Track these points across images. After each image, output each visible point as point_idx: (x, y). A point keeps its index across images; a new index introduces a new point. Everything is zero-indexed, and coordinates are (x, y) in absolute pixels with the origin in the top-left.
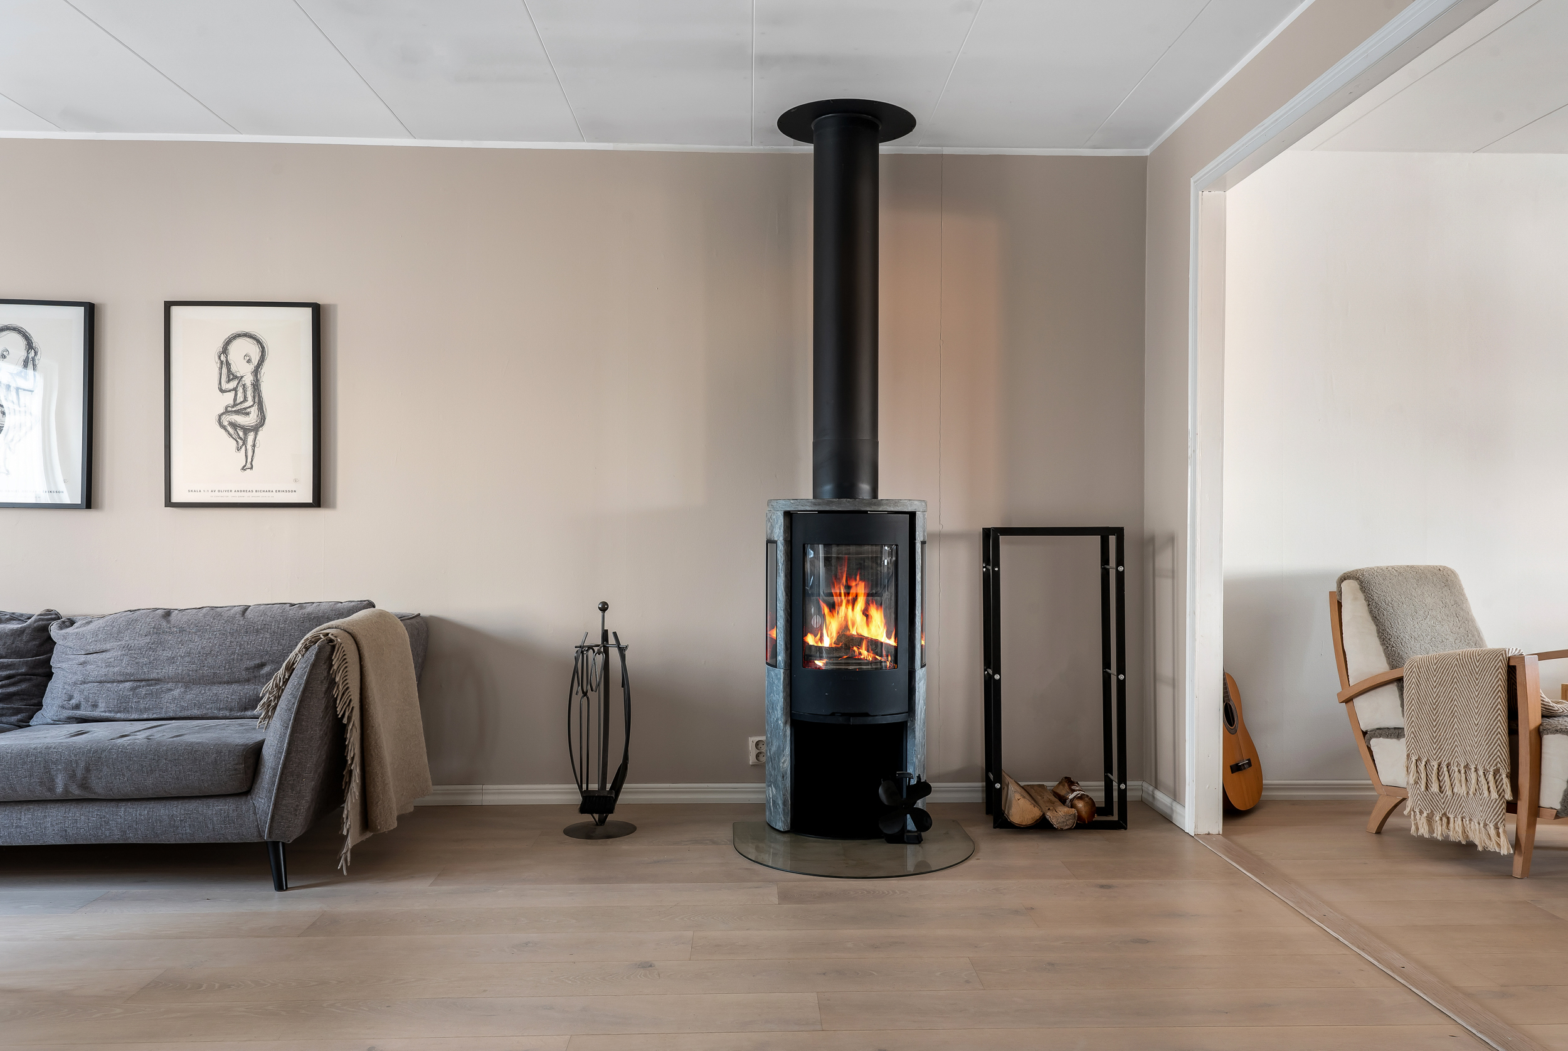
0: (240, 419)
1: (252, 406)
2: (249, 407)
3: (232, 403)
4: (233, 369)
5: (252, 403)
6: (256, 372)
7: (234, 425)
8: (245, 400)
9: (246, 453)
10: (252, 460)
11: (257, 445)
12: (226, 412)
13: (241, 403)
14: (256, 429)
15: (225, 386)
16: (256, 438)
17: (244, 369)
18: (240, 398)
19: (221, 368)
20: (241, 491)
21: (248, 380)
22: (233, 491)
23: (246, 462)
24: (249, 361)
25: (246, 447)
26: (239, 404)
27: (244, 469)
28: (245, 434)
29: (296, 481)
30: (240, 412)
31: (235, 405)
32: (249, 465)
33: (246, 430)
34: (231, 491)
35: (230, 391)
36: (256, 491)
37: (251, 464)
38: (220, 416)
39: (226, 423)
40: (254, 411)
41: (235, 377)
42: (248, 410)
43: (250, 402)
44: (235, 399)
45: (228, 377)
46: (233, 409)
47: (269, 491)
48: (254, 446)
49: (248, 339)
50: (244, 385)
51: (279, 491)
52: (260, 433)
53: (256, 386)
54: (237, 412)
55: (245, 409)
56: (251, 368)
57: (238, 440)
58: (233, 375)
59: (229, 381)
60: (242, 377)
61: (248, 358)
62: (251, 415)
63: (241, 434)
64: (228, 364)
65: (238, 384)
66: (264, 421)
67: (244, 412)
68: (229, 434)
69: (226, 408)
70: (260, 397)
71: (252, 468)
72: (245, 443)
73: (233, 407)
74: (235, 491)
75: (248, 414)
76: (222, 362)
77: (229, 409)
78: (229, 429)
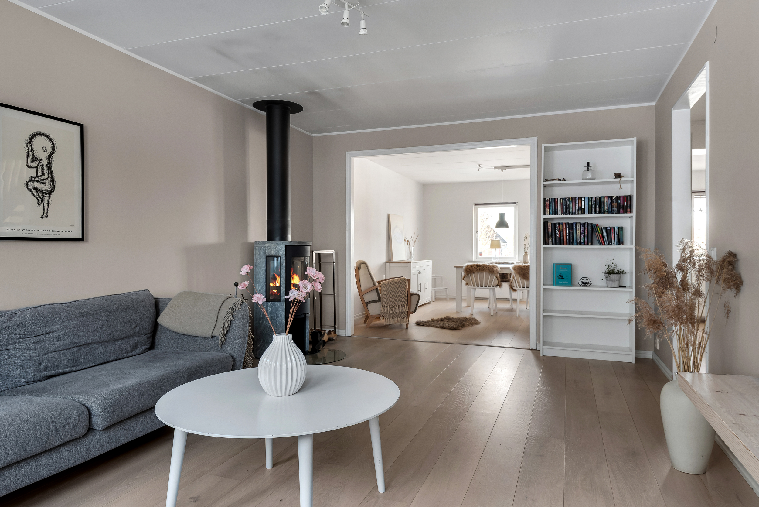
0: (40, 186)
1: (47, 179)
2: (46, 179)
3: (35, 175)
4: (36, 154)
5: (47, 177)
6: (49, 158)
7: (36, 189)
8: (43, 175)
9: (43, 207)
10: (47, 212)
11: (50, 203)
12: (31, 180)
13: (41, 176)
14: (50, 193)
15: (31, 164)
16: (49, 198)
17: (43, 156)
18: (40, 173)
19: (28, 152)
20: (41, 231)
21: (45, 162)
22: (36, 230)
23: (44, 213)
24: (45, 151)
25: (44, 203)
26: (39, 177)
27: (42, 217)
28: (43, 196)
29: (72, 225)
30: (40, 182)
31: (37, 177)
32: (45, 215)
33: (44, 194)
34: (34, 230)
35: (33, 168)
36: (50, 231)
37: (47, 214)
38: (27, 183)
39: (31, 188)
40: (48, 182)
41: (37, 160)
42: (45, 181)
43: (46, 176)
44: (37, 173)
45: (33, 158)
46: (36, 179)
47: (57, 231)
48: (48, 203)
49: (45, 137)
50: (42, 165)
51: (63, 231)
52: (52, 196)
53: (49, 167)
54: (38, 181)
55: (43, 180)
56: (46, 155)
57: (39, 199)
58: (35, 158)
59: (33, 161)
60: (41, 160)
61: (45, 149)
62: (46, 184)
63: (41, 195)
64: (32, 151)
65: (38, 164)
66: (54, 189)
67: (42, 182)
68: (33, 194)
69: (31, 178)
70: (52, 174)
71: (47, 217)
72: (42, 201)
73: (35, 178)
74: (37, 231)
75: (44, 183)
76: (28, 149)
77: (33, 179)
78: (33, 191)
